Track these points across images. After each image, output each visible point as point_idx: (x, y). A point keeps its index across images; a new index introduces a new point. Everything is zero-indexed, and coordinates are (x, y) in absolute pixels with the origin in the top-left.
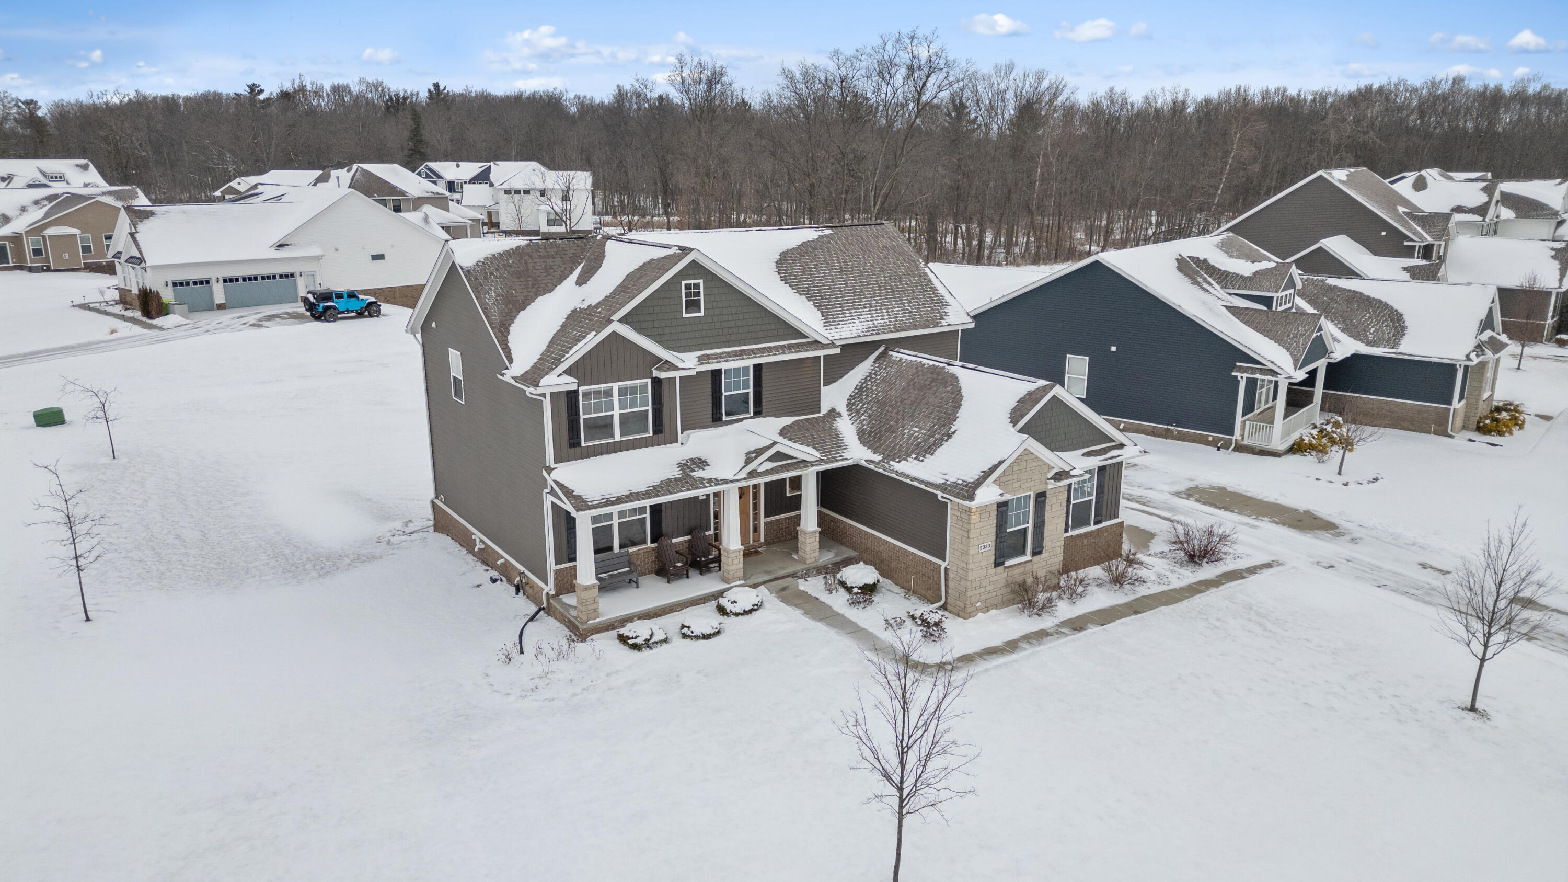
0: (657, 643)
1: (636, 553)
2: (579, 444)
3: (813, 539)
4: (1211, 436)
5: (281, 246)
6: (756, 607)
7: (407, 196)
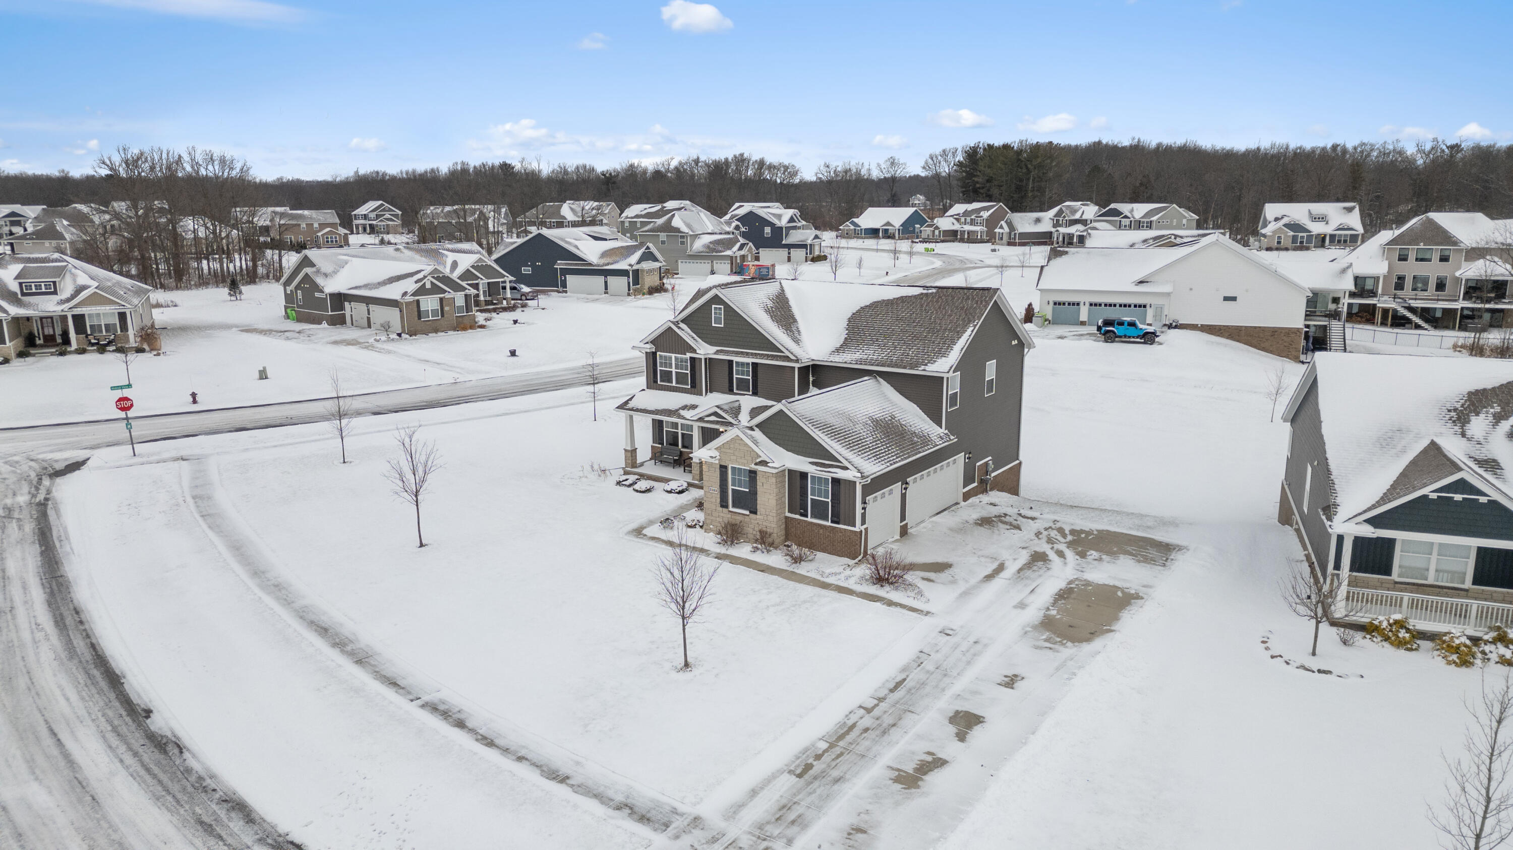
2: (657, 382)
5: (1141, 282)
7: (1462, 246)
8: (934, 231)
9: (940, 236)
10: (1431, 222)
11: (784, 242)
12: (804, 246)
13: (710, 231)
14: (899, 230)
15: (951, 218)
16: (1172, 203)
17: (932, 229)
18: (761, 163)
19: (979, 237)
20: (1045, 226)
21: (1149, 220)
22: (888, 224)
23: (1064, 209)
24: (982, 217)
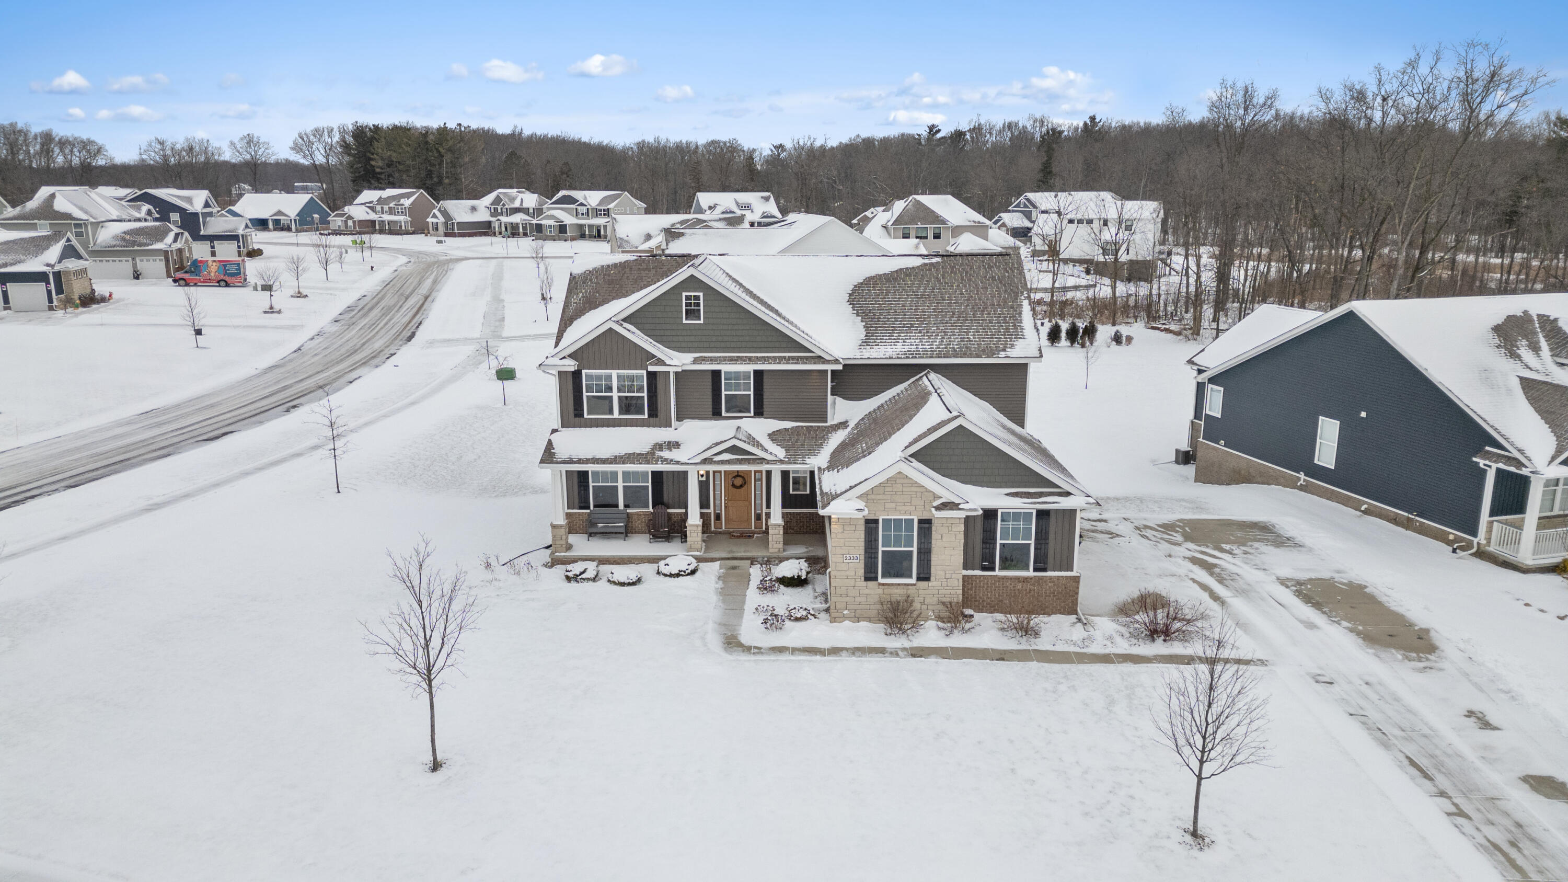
0: (584, 579)
1: (638, 514)
2: (582, 415)
3: (776, 532)
4: (1453, 533)
6: (683, 573)
7: (950, 225)
8: (346, 222)
9: (355, 227)
10: (919, 205)
11: (202, 233)
12: (235, 238)
13: (115, 218)
14: (295, 220)
15: (363, 206)
16: (623, 190)
17: (343, 219)
18: (47, 139)
19: (403, 228)
20: (483, 216)
21: (606, 208)
22: (279, 213)
23: (501, 196)
24: (403, 205)
